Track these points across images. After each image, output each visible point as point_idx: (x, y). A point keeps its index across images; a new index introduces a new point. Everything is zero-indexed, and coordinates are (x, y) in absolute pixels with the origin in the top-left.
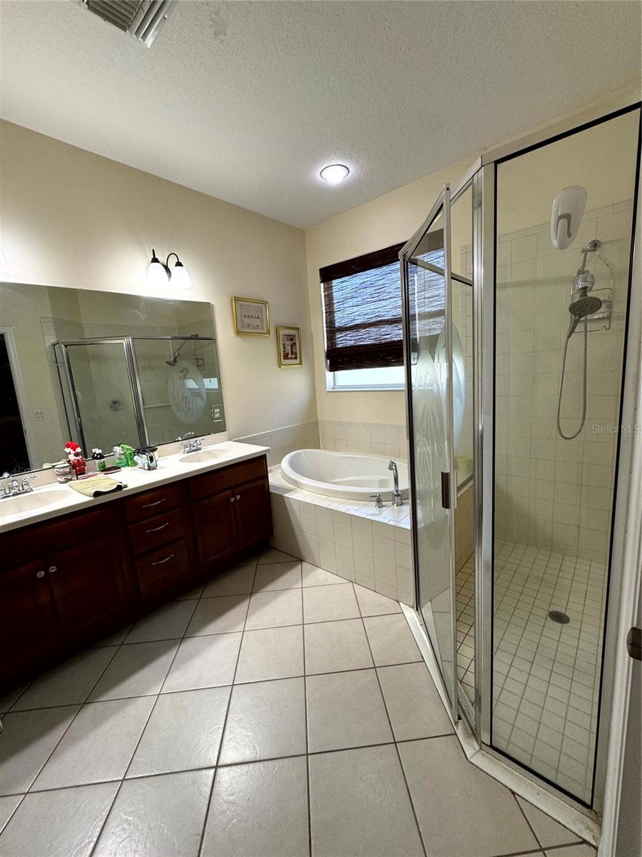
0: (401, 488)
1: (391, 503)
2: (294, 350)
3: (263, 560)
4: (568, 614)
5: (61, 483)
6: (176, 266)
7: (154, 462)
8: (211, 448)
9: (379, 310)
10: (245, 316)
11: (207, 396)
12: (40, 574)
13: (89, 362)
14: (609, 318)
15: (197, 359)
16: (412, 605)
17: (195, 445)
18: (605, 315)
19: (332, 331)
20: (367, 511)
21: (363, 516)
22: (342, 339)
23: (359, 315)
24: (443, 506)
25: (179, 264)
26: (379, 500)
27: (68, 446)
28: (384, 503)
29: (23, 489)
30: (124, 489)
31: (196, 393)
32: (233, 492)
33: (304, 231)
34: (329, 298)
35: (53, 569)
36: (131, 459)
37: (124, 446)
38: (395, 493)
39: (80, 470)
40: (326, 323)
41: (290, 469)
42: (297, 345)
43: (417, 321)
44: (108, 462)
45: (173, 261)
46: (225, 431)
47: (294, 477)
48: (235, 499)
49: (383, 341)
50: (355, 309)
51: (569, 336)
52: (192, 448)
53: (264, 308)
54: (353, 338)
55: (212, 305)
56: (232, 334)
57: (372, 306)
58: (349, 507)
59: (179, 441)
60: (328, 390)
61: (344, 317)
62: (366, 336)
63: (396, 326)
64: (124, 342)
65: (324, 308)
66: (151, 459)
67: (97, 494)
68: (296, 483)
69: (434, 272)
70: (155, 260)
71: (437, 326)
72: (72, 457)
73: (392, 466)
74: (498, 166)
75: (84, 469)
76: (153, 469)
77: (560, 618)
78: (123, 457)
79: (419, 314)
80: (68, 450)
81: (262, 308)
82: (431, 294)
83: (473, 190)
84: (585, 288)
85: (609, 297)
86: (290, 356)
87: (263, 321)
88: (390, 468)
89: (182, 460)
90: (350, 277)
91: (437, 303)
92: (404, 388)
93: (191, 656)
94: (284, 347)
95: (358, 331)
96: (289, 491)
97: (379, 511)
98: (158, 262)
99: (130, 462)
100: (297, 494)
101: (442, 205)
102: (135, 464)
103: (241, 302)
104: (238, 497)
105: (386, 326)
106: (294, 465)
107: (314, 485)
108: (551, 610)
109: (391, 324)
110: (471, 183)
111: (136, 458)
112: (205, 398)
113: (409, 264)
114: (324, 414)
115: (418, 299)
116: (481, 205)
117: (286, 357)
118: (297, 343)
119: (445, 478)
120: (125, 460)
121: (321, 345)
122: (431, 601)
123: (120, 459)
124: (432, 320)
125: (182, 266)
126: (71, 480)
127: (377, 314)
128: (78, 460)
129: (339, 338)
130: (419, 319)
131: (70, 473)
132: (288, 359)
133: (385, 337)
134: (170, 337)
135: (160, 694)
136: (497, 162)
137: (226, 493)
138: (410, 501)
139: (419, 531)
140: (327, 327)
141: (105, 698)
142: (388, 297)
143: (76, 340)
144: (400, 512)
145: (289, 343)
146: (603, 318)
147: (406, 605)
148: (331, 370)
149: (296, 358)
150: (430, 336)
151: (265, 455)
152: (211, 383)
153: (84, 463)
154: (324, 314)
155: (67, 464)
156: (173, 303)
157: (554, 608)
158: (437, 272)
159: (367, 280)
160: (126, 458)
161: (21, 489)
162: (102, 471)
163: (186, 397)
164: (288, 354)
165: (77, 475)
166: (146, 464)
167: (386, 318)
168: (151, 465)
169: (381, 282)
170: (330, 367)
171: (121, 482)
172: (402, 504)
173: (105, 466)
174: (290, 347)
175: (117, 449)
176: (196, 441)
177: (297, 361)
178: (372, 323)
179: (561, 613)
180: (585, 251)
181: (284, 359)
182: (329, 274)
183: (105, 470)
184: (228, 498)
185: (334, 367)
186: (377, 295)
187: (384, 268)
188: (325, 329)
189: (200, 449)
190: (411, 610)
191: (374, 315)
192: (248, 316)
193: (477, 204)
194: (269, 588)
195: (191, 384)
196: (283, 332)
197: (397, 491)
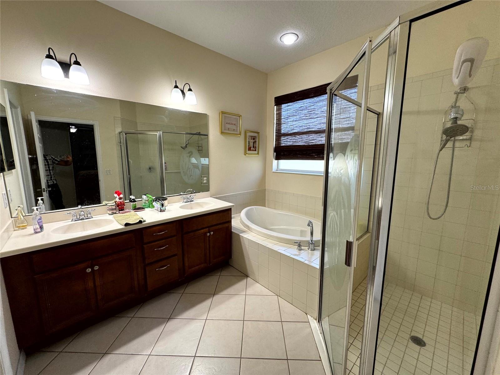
0: (315, 239)
1: (307, 248)
2: (255, 145)
3: (224, 273)
4: (424, 339)
5: (110, 214)
6: (188, 91)
7: (164, 207)
8: (199, 201)
9: (309, 124)
10: (227, 123)
11: (202, 168)
12: (89, 270)
13: (138, 144)
14: (470, 139)
15: (198, 146)
16: (316, 318)
17: (190, 198)
18: (468, 137)
19: (279, 135)
20: (291, 252)
21: (289, 255)
22: (285, 140)
23: (296, 127)
24: (346, 264)
25: (190, 90)
26: (299, 245)
27: (116, 193)
28: (302, 248)
29: (87, 216)
30: (143, 223)
31: (195, 166)
32: (209, 230)
33: (267, 74)
34: (279, 115)
35: (96, 268)
36: (151, 204)
37: (148, 195)
38: (310, 241)
39: (121, 208)
40: (276, 130)
41: (246, 218)
42: (257, 143)
43: (333, 133)
44: (138, 205)
45: (187, 87)
46: (209, 191)
47: (248, 224)
48: (210, 234)
49: (310, 144)
50: (294, 123)
51: (441, 150)
52: (188, 200)
53: (239, 119)
54: (292, 141)
55: (208, 115)
56: (218, 133)
57: (305, 122)
58: (280, 248)
59: (181, 195)
60: (273, 171)
61: (287, 127)
62: (300, 140)
63: (320, 135)
64: (158, 134)
65: (275, 121)
66: (163, 205)
67: (127, 225)
68: (248, 227)
69: (350, 102)
70: (176, 87)
71: (347, 137)
72: (117, 200)
73: (310, 224)
74: (413, 23)
75: (123, 208)
76: (163, 212)
77: (418, 342)
78: (147, 202)
79: (335, 129)
80: (116, 195)
81: (238, 119)
82: (344, 117)
83: (390, 42)
84: (456, 118)
85: (472, 125)
86: (252, 149)
87: (237, 126)
88: (309, 225)
89: (181, 207)
90: (293, 103)
91: (348, 122)
92: (323, 174)
93: (172, 332)
94: (249, 143)
95: (295, 137)
96: (244, 232)
97: (299, 253)
98: (178, 88)
99: (151, 206)
100: (248, 235)
101: (365, 53)
102: (154, 207)
103: (225, 115)
104: (212, 233)
105: (313, 135)
106: (248, 216)
107: (259, 230)
108: (412, 335)
109: (316, 134)
110: (388, 37)
111: (154, 203)
112: (200, 170)
113: (333, 95)
114: (270, 185)
115: (335, 119)
116: (395, 52)
117: (250, 149)
118: (257, 141)
119: (349, 245)
120: (148, 204)
121: (272, 144)
122: (328, 316)
123: (145, 203)
124: (343, 133)
125: (192, 91)
126: (116, 213)
127: (308, 127)
128: (121, 202)
129: (283, 140)
130: (335, 132)
131: (115, 209)
132: (251, 150)
133: (312, 141)
134: (185, 133)
135: (150, 355)
136: (412, 21)
137: (205, 230)
138: (320, 248)
139: (324, 270)
140: (276, 133)
141: (117, 352)
142: (316, 116)
143: (134, 131)
144: (312, 255)
145: (252, 141)
146: (466, 140)
147: (312, 317)
148: (276, 159)
149: (255, 150)
150: (341, 143)
151: (231, 208)
152: (204, 161)
153: (124, 204)
154: (275, 125)
155: (114, 204)
156: (185, 113)
157: (414, 334)
158: (351, 102)
159: (304, 105)
160: (149, 203)
161: (86, 216)
162: (134, 210)
163: (190, 168)
164: (251, 147)
165: (119, 211)
166: (159, 208)
167: (313, 130)
168: (162, 209)
169: (312, 107)
170: (276, 157)
171: (142, 218)
172: (314, 250)
173: (135, 207)
174: (252, 143)
175: (144, 197)
176: (191, 196)
177: (256, 152)
178: (304, 132)
179: (420, 338)
180: (457, 94)
181: (248, 150)
182: (280, 101)
183: (136, 209)
184: (206, 233)
185: (278, 158)
186: (309, 115)
187: (315, 98)
188: (275, 134)
189: (193, 201)
190: (315, 321)
191: (306, 127)
192: (229, 123)
193: (392, 52)
194: (225, 292)
195: (194, 160)
196: (249, 134)
197: (312, 241)
